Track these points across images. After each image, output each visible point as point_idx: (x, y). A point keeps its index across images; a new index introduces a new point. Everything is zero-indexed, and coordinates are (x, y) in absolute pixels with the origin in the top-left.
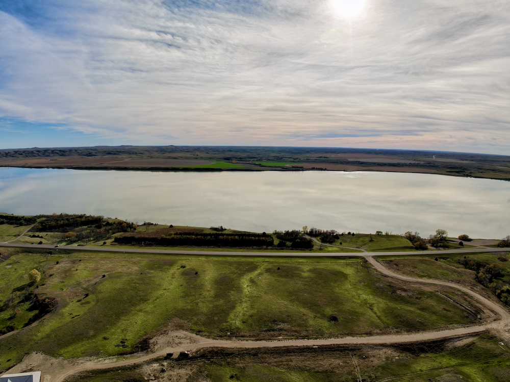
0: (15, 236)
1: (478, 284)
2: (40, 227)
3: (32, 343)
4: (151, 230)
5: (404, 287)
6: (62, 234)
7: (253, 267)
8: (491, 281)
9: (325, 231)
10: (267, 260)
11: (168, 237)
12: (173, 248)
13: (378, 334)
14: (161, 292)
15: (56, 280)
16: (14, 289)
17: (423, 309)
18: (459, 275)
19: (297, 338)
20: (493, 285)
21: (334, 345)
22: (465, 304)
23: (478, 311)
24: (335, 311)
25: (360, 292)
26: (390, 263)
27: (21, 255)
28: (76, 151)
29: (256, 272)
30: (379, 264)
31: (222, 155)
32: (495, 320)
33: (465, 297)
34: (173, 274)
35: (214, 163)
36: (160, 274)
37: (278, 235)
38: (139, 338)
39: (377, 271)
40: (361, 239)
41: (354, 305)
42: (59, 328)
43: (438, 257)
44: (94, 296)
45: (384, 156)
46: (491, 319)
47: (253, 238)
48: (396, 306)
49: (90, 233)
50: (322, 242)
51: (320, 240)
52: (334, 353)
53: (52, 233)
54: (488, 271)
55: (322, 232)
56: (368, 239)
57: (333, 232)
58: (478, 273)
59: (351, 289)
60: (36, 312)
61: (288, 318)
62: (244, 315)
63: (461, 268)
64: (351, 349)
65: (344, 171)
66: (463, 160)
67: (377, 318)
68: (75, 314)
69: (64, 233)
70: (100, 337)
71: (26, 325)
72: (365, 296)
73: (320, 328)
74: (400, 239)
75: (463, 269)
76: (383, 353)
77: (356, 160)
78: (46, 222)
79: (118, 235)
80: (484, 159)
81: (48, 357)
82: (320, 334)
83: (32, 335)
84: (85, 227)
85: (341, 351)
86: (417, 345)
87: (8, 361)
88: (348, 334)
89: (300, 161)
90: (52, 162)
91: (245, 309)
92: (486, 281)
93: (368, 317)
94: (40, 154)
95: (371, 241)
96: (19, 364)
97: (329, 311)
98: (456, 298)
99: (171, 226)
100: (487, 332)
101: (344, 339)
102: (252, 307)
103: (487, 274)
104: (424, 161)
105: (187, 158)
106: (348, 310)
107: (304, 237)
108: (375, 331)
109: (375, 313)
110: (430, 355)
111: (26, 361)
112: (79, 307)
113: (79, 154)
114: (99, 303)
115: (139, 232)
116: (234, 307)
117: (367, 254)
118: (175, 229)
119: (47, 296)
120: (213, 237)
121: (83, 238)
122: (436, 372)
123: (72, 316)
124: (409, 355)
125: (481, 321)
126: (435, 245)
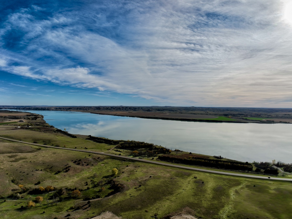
0: (107, 149)
2: (121, 146)
3: (108, 206)
4: (179, 154)
6: (131, 151)
7: (238, 183)
9: (287, 164)
10: (247, 179)
11: (188, 159)
12: (190, 166)
14: (181, 191)
15: (125, 175)
16: (103, 177)
27: (109, 160)
28: (142, 108)
29: (240, 187)
31: (222, 113)
34: (189, 181)
35: (217, 117)
36: (182, 180)
37: (256, 164)
38: (165, 215)
42: (123, 201)
44: (144, 187)
47: (239, 165)
49: (146, 152)
51: (283, 170)
53: (126, 150)
55: (285, 164)
60: (113, 190)
62: (229, 212)
68: (132, 195)
69: (132, 151)
70: (144, 210)
71: (106, 196)
78: (124, 144)
79: (161, 155)
81: (114, 215)
83: (108, 202)
84: (143, 149)
87: (93, 213)
89: (272, 117)
90: (129, 113)
91: (230, 209)
94: (123, 109)
96: (98, 216)
99: (191, 153)
102: (235, 208)
105: (201, 114)
107: (273, 167)
111: (102, 215)
112: (135, 191)
113: (143, 110)
114: (146, 192)
115: (172, 155)
116: (223, 206)
118: (193, 155)
119: (120, 183)
120: (215, 162)
121: (142, 155)
123: (131, 196)
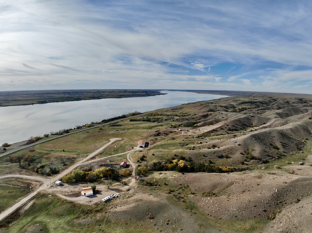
1: (23, 170)
8: (29, 165)
18: (10, 168)
20: (31, 167)
22: (20, 184)
23: (29, 185)
32: (40, 185)
33: (18, 180)
46: (38, 186)
54: (26, 160)
58: (20, 163)
63: (9, 164)
75: (11, 164)
86: (4, 221)
92: (27, 166)
98: (13, 183)
100: (39, 193)
103: (26, 162)
110: (14, 222)
125: (33, 189)
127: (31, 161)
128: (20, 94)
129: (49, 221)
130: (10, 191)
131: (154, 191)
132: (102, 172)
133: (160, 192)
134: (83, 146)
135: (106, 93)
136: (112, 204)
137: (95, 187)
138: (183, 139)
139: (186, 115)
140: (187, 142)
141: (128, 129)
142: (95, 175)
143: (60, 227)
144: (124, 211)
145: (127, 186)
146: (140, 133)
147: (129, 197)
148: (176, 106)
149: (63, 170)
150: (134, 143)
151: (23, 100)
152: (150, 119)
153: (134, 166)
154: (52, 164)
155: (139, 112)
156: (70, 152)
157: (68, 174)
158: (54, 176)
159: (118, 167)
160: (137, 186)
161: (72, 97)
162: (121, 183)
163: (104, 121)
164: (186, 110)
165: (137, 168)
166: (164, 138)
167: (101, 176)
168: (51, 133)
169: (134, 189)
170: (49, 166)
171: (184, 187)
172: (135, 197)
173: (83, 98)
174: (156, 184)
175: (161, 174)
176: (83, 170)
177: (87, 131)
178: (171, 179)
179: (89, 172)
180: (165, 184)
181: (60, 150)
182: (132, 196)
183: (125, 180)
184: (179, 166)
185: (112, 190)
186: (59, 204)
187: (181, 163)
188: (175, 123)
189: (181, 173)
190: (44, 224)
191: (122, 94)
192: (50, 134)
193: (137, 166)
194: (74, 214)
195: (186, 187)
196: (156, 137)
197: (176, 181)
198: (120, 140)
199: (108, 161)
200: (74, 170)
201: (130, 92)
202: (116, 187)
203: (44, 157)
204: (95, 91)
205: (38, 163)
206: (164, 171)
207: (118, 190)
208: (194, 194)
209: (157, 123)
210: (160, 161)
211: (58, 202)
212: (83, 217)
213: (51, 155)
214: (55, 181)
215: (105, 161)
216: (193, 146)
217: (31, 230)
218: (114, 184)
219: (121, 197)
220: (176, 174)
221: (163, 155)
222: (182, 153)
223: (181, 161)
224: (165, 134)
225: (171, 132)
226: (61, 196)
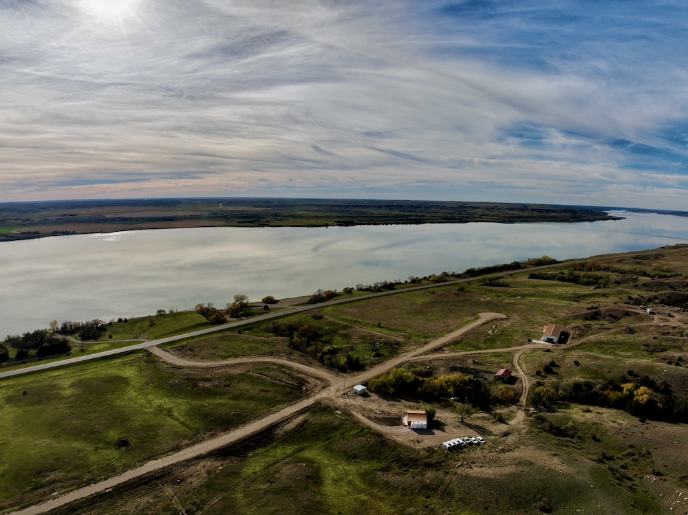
1: (295, 351)
5: (207, 376)
8: (308, 345)
9: (84, 323)
13: (188, 446)
17: (236, 398)
18: (271, 345)
19: (79, 487)
20: (312, 348)
21: (133, 478)
22: (284, 378)
23: (302, 382)
24: (122, 433)
25: (150, 397)
26: (182, 349)
30: (167, 354)
32: (323, 388)
33: (283, 369)
37: (12, 341)
39: (167, 364)
40: (138, 325)
41: (146, 417)
43: (240, 329)
45: (155, 208)
46: (319, 388)
48: (202, 403)
50: (82, 340)
51: (79, 338)
52: (137, 489)
54: (303, 334)
55: (81, 325)
56: (147, 324)
57: (96, 322)
58: (292, 338)
59: (137, 396)
61: (57, 463)
63: (271, 336)
64: (159, 477)
65: (101, 232)
66: (256, 206)
67: (181, 425)
72: (158, 401)
73: (107, 462)
74: (190, 316)
75: (274, 338)
76: (201, 467)
77: (116, 216)
80: (282, 204)
82: (110, 471)
85: (146, 484)
86: (241, 443)
88: (148, 458)
89: (33, 224)
92: (303, 346)
93: (169, 427)
95: (152, 325)
97: (114, 435)
98: (272, 373)
100: (318, 403)
101: (145, 466)
103: (303, 337)
104: (208, 211)
106: (140, 426)
107: (54, 337)
108: (184, 443)
109: (177, 420)
110: (259, 451)
117: (150, 344)
122: (272, 469)
124: (235, 460)
125: (308, 393)
126: (235, 315)
127: (313, 336)
128: (304, 205)
129: (327, 462)
130: (265, 389)
131: (564, 448)
132: (453, 383)
133: (577, 455)
134: (421, 321)
135: (479, 210)
136: (464, 458)
137: (434, 412)
138: (656, 336)
139: (668, 275)
140: (664, 343)
141: (524, 296)
142: (438, 388)
143: (346, 481)
144: (486, 479)
145: (503, 425)
146: (549, 309)
147: (503, 451)
148: (646, 251)
149: (373, 364)
150: (533, 328)
151: (308, 218)
152: (579, 277)
153: (526, 382)
154: (352, 349)
155: (554, 258)
156: (392, 330)
157: (382, 375)
158: (352, 374)
159: (491, 378)
160: (527, 429)
161: (405, 216)
162: (492, 417)
163: (471, 273)
164: (670, 263)
165: (534, 389)
166: (607, 326)
167: (449, 390)
168: (358, 286)
169: (519, 434)
170: (347, 352)
171: (640, 453)
172: (516, 454)
173: (429, 218)
174: (571, 432)
175: (588, 411)
176: (414, 372)
177: (432, 290)
178: (611, 427)
179: (425, 379)
180: (594, 438)
181: (371, 322)
182: (511, 450)
183: (501, 411)
184: (635, 399)
185: (470, 426)
186: (352, 433)
187: (643, 394)
188: (639, 292)
189: (638, 419)
190: (316, 465)
191: (516, 213)
192: (355, 288)
193: (533, 384)
194: (379, 460)
195: (644, 456)
196: (588, 322)
197: (623, 435)
198: (502, 319)
199: (470, 361)
200: (395, 370)
201: (533, 210)
202: (479, 423)
203: (339, 332)
204: (455, 206)
205: (325, 343)
206: (597, 407)
207: (482, 431)
208: (658, 474)
209: (595, 288)
210: (592, 380)
211: (352, 428)
212: (397, 470)
213: (354, 330)
214: (353, 384)
215: (463, 359)
216: (677, 355)
217: (288, 472)
218: (475, 415)
219: (486, 446)
220: (625, 418)
221: (600, 367)
222: (649, 369)
223: (642, 389)
224: (610, 316)
225: (628, 314)
226: (360, 416)
